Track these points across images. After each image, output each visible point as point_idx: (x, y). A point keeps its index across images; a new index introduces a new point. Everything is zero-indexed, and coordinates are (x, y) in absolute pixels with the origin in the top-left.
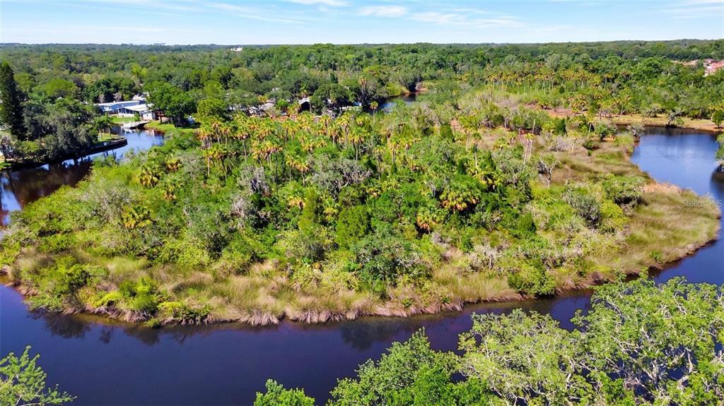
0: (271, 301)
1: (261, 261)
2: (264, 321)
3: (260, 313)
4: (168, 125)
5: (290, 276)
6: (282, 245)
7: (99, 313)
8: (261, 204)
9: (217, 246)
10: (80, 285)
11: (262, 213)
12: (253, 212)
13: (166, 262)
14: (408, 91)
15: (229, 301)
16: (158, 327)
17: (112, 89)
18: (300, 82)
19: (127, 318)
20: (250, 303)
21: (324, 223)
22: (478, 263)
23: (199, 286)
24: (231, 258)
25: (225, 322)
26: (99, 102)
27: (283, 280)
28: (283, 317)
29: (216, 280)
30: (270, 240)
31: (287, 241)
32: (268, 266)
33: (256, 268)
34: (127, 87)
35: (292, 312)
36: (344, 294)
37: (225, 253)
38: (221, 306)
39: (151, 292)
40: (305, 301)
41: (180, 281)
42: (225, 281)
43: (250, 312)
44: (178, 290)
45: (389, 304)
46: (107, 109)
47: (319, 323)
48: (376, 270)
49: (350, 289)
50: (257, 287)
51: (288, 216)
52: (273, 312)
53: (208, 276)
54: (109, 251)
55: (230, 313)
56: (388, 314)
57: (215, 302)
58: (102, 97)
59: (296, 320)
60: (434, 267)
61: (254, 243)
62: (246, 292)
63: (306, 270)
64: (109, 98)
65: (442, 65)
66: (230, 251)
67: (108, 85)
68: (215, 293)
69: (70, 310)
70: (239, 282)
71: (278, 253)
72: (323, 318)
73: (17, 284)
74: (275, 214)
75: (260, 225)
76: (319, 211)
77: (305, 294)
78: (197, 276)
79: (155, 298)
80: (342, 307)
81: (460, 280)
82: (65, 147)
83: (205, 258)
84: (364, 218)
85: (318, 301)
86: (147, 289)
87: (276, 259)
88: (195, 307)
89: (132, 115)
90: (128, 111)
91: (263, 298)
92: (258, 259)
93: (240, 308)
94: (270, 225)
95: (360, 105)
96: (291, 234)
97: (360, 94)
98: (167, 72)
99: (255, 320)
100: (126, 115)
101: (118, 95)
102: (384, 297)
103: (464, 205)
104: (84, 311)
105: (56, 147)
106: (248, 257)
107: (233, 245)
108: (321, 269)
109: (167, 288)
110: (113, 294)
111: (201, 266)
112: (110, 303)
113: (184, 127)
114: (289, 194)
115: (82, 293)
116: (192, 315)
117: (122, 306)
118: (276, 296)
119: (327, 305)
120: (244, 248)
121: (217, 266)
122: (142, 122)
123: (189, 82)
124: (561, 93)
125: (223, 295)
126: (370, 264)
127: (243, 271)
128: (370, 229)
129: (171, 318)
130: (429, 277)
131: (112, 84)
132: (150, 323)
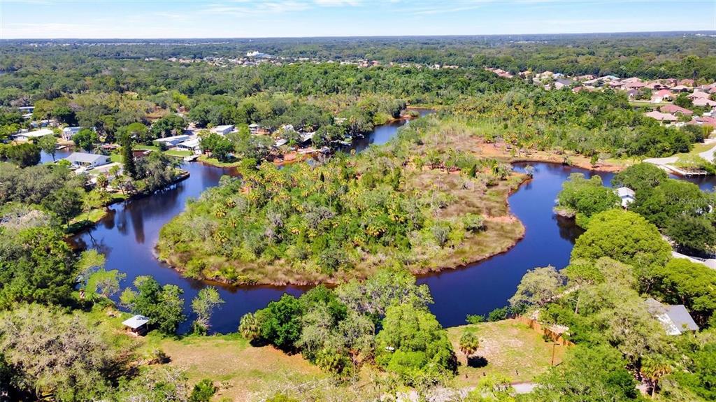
0: (284, 276)
1: (279, 259)
2: (281, 284)
3: (279, 281)
4: (213, 159)
5: (292, 266)
6: (288, 252)
7: (212, 280)
8: (279, 232)
9: (258, 252)
10: (203, 269)
11: (279, 236)
12: (275, 236)
13: (235, 258)
14: (393, 119)
15: (266, 276)
16: (237, 286)
17: (169, 127)
18: (306, 120)
19: (224, 282)
20: (275, 277)
21: (309, 242)
22: (377, 262)
23: (253, 270)
24: (265, 258)
25: (264, 284)
26: (161, 137)
27: (289, 268)
28: (288, 283)
29: (259, 267)
30: (283, 249)
31: (291, 250)
32: (282, 261)
33: (277, 262)
34: (179, 124)
35: (292, 281)
36: (314, 274)
37: (262, 255)
38: (263, 278)
39: (234, 272)
40: (298, 277)
41: (244, 268)
42: (262, 268)
43: (275, 281)
44: (244, 271)
45: (333, 279)
46: (168, 144)
47: (303, 286)
48: (328, 264)
49: (317, 272)
50: (278, 271)
51: (292, 237)
52: (284, 281)
53: (255, 266)
54: (208, 252)
55: (266, 281)
56: (332, 283)
57: (260, 276)
58: (163, 133)
59: (294, 284)
60: (357, 263)
61: (276, 250)
62: (273, 272)
63: (299, 264)
64: (168, 134)
65: (429, 88)
66: (265, 254)
67: (166, 124)
68: (260, 273)
69: (200, 279)
70: (269, 268)
71: (287, 255)
72: (305, 284)
73: (173, 267)
74: (286, 237)
75: (279, 242)
76: (306, 236)
77: (298, 274)
78: (251, 265)
79: (236, 274)
80: (313, 280)
81: (367, 269)
82: (159, 184)
83: (254, 257)
84: (325, 241)
85: (303, 277)
86: (232, 270)
87: (286, 259)
88: (252, 278)
89: (187, 150)
90: (184, 147)
91: (280, 275)
92: (278, 258)
93: (270, 279)
94: (283, 241)
95: (351, 137)
96: (293, 247)
97: (351, 129)
98: (206, 107)
99: (277, 284)
100: (183, 149)
101: (173, 132)
102: (331, 276)
103: (378, 233)
104: (206, 279)
105: (154, 184)
106: (273, 257)
107: (266, 251)
108: (305, 263)
109: (239, 270)
110: (217, 273)
111: (252, 261)
112: (217, 276)
113: (224, 162)
114: (292, 226)
115: (204, 272)
116: (251, 281)
117: (222, 277)
118: (286, 275)
119: (307, 279)
120: (271, 253)
121: (259, 261)
122: (195, 156)
123: (222, 116)
124: (505, 128)
125: (263, 273)
126: (326, 262)
127: (271, 263)
128: (327, 246)
129: (243, 282)
130: (353, 268)
131: (170, 123)
132: (234, 284)
